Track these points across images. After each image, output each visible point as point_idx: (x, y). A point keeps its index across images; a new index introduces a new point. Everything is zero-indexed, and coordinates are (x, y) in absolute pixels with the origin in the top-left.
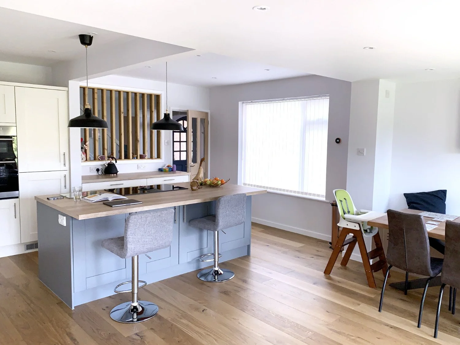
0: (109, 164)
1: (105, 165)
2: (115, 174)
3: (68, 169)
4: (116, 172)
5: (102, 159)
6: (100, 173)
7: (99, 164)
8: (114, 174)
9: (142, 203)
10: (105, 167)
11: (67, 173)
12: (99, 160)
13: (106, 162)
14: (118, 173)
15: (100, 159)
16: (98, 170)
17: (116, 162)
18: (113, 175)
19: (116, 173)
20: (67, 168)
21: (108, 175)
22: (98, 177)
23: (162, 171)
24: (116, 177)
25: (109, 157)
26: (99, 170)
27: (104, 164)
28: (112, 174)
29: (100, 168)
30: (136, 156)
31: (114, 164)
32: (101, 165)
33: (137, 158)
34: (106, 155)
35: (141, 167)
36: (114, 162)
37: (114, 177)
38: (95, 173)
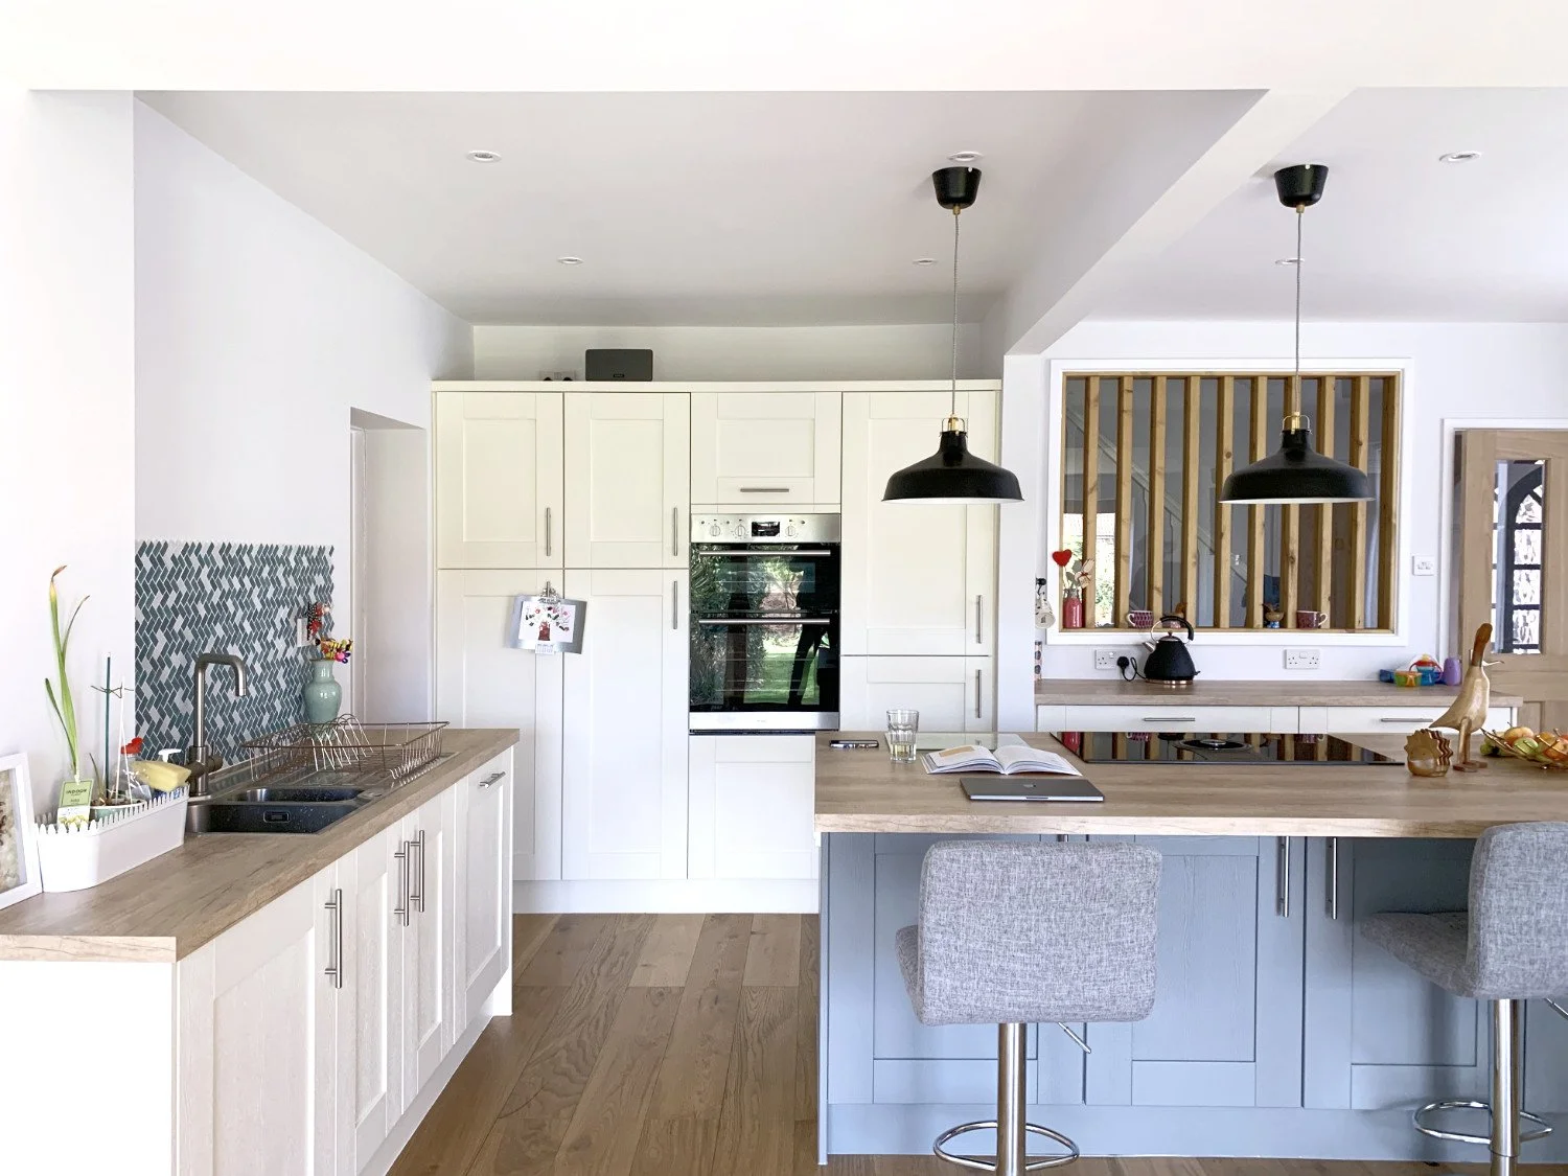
0: (1163, 645)
1: (1146, 646)
2: (1184, 682)
3: (990, 652)
4: (1190, 674)
5: (1142, 623)
6: (1130, 673)
7: (1130, 641)
8: (1179, 679)
9: (1101, 799)
10: (1148, 653)
11: (986, 666)
12: (1131, 627)
13: (1153, 636)
14: (1196, 678)
15: (1134, 625)
16: (1123, 663)
17: (1191, 637)
18: (1174, 682)
19: (1189, 678)
20: (987, 647)
21: (1156, 684)
22: (1123, 687)
23: (1391, 681)
24: (1190, 689)
25: (1166, 619)
26: (1128, 664)
27: (1144, 644)
28: (1171, 679)
29: (1132, 653)
30: (1279, 616)
31: (1180, 643)
32: (1137, 645)
33: (1283, 625)
34: (1158, 608)
35: (1297, 659)
36: (1183, 636)
37: (1178, 691)
38: (1114, 673)
